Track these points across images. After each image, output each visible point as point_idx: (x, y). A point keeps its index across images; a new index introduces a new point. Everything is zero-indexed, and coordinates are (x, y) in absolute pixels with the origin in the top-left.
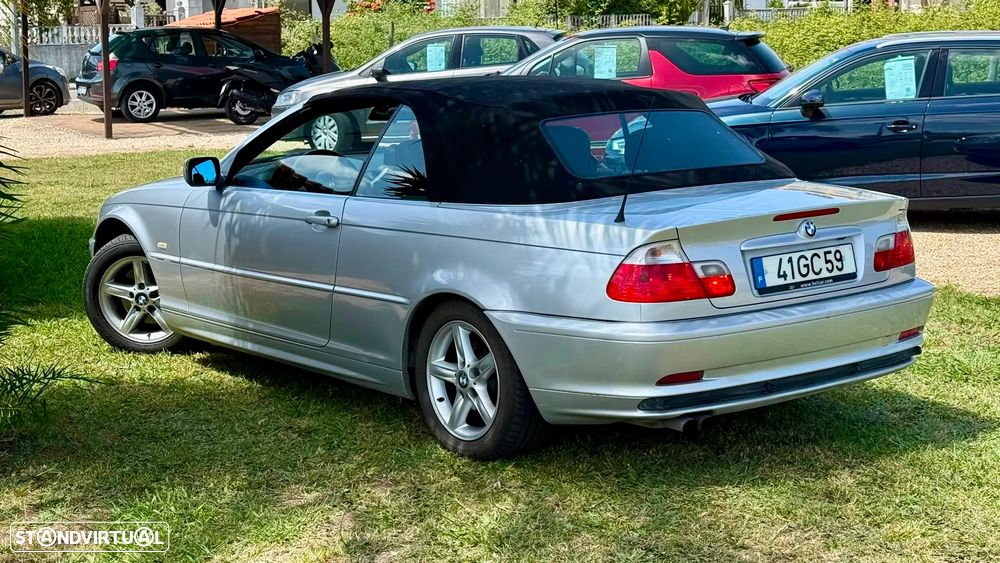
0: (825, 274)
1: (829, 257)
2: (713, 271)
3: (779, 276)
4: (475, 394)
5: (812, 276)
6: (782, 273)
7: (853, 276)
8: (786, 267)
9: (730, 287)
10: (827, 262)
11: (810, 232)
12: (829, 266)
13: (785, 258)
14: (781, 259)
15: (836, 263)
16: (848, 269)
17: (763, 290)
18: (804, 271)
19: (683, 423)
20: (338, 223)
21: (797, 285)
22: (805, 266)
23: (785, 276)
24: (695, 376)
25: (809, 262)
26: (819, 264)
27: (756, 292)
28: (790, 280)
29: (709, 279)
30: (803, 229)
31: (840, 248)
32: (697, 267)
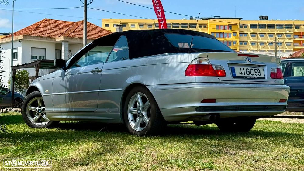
0: (254, 76)
1: (256, 71)
2: (219, 69)
3: (240, 74)
4: (143, 116)
5: (250, 75)
6: (241, 73)
7: (264, 78)
8: (242, 71)
9: (224, 74)
10: (255, 72)
11: (249, 61)
12: (256, 73)
13: (242, 68)
14: (240, 69)
15: (258, 73)
16: (262, 76)
17: (235, 77)
18: (248, 73)
19: (209, 116)
20: (101, 70)
21: (246, 77)
22: (248, 72)
23: (242, 74)
24: (213, 101)
25: (249, 71)
26: (253, 72)
27: (233, 77)
28: (243, 75)
29: (218, 71)
30: (247, 60)
31: (259, 69)
32: (214, 67)
